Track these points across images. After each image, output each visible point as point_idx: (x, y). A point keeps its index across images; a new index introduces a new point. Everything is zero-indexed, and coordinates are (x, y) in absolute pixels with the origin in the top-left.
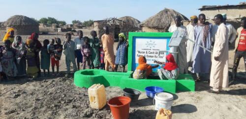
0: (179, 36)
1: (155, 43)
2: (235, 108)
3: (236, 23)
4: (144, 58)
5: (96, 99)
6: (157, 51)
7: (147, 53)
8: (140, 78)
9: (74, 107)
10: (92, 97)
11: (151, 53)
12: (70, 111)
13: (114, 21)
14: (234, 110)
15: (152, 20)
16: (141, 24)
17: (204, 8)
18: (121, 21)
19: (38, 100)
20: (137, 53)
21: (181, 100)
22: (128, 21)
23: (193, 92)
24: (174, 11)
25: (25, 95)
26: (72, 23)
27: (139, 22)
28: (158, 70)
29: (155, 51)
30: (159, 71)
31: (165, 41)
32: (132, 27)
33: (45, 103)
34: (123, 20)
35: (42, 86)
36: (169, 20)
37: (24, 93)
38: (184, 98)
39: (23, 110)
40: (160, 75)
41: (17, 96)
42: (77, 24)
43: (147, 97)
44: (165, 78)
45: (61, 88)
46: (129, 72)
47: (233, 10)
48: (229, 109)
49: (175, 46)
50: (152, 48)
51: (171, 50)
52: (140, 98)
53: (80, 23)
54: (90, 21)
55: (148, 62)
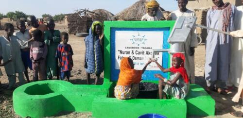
0: (185, 25)
1: (146, 38)
4: (130, 60)
6: (148, 50)
7: (133, 53)
11: (139, 53)
13: (85, 13)
15: (127, 12)
16: (115, 16)
18: (94, 13)
20: (117, 54)
22: (101, 14)
26: (42, 18)
29: (145, 50)
31: (160, 34)
50: (141, 45)
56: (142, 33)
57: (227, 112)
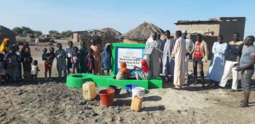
0: (151, 46)
1: (133, 52)
2: (189, 98)
3: (204, 36)
4: (125, 63)
5: (89, 92)
6: (135, 58)
7: (127, 60)
8: (121, 79)
9: (71, 99)
10: (85, 91)
11: (130, 60)
12: (68, 102)
13: (96, 32)
14: (187, 99)
15: (132, 33)
16: (122, 36)
17: (179, 23)
18: (103, 32)
19: (39, 96)
20: (119, 60)
21: (152, 94)
22: (109, 32)
23: (161, 89)
24: (153, 25)
25: (27, 93)
26: (48, 34)
27: (120, 34)
28: (135, 72)
29: (133, 59)
30: (136, 74)
31: (141, 50)
32: (114, 39)
33: (46, 97)
34: (104, 31)
35: (39, 87)
36: (148, 33)
37: (26, 91)
38: (153, 92)
39: (31, 102)
40: (137, 77)
41: (21, 94)
42: (55, 34)
43: (126, 92)
44: (140, 78)
45: (56, 88)
46: (113, 75)
47: (204, 25)
48: (184, 98)
49: (148, 55)
50: (131, 56)
51: (145, 58)
52: (121, 93)
53: (59, 34)
54: (69, 31)
55: (128, 67)
56: (132, 50)
57: (169, 87)
